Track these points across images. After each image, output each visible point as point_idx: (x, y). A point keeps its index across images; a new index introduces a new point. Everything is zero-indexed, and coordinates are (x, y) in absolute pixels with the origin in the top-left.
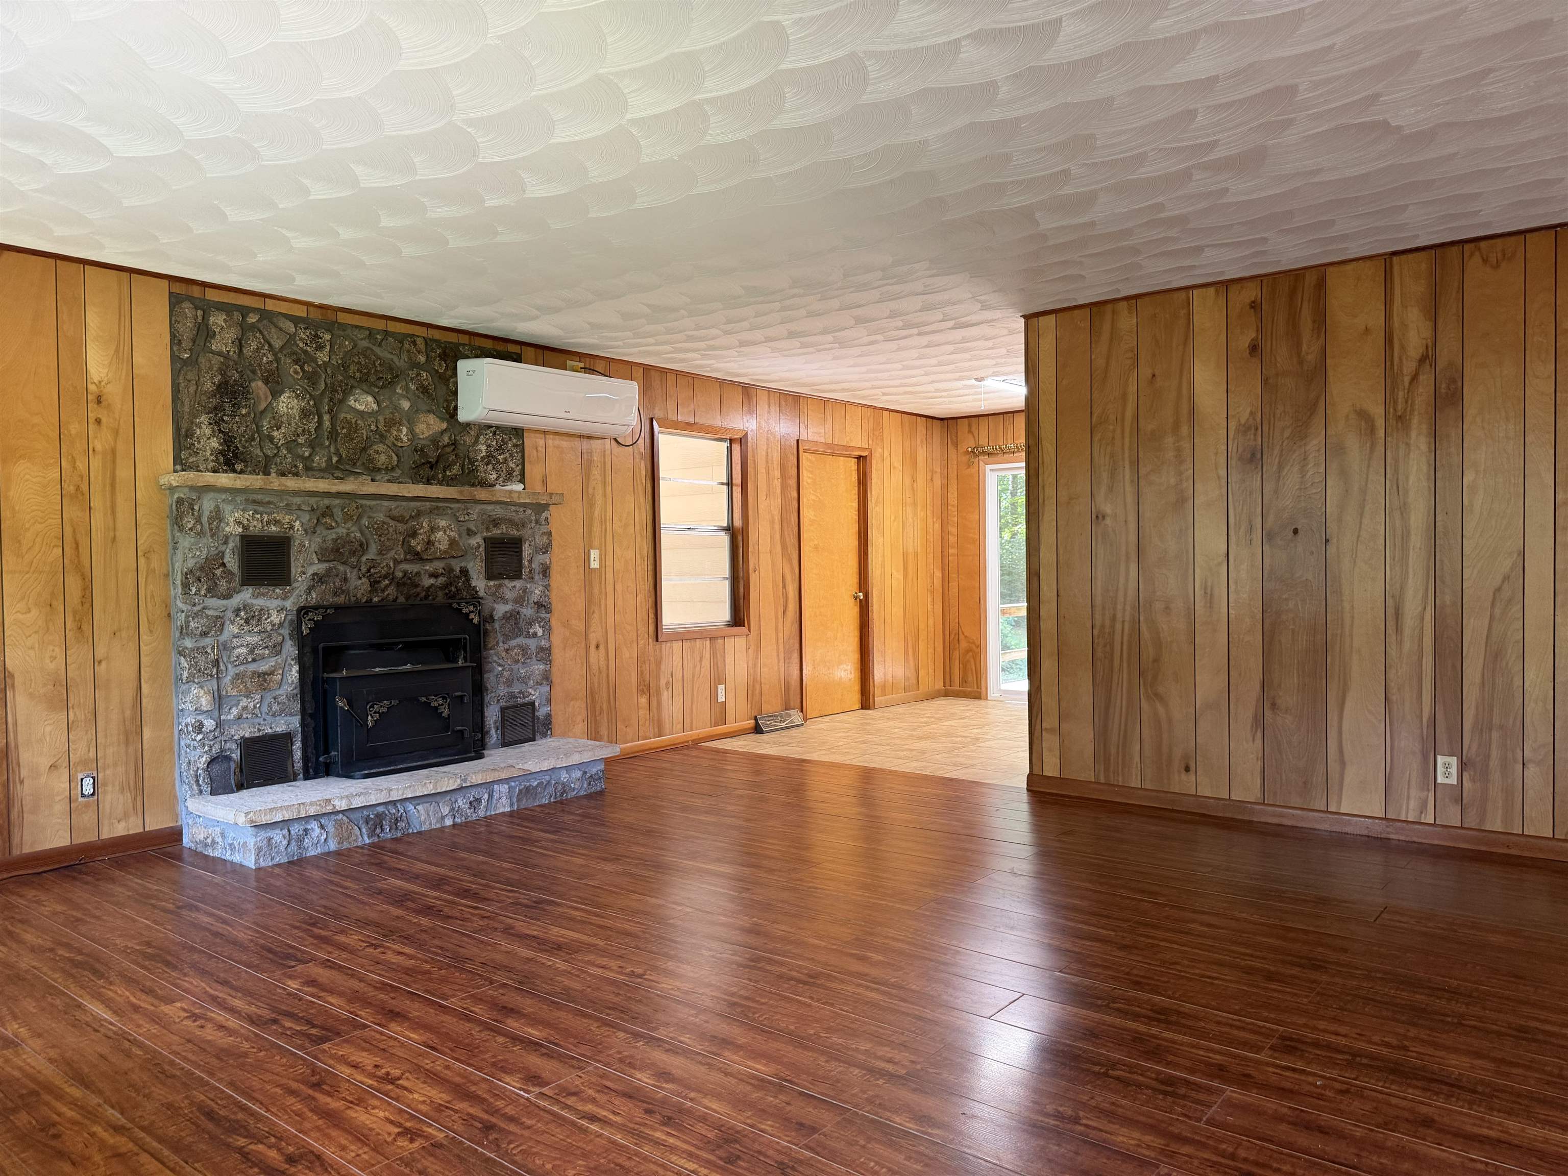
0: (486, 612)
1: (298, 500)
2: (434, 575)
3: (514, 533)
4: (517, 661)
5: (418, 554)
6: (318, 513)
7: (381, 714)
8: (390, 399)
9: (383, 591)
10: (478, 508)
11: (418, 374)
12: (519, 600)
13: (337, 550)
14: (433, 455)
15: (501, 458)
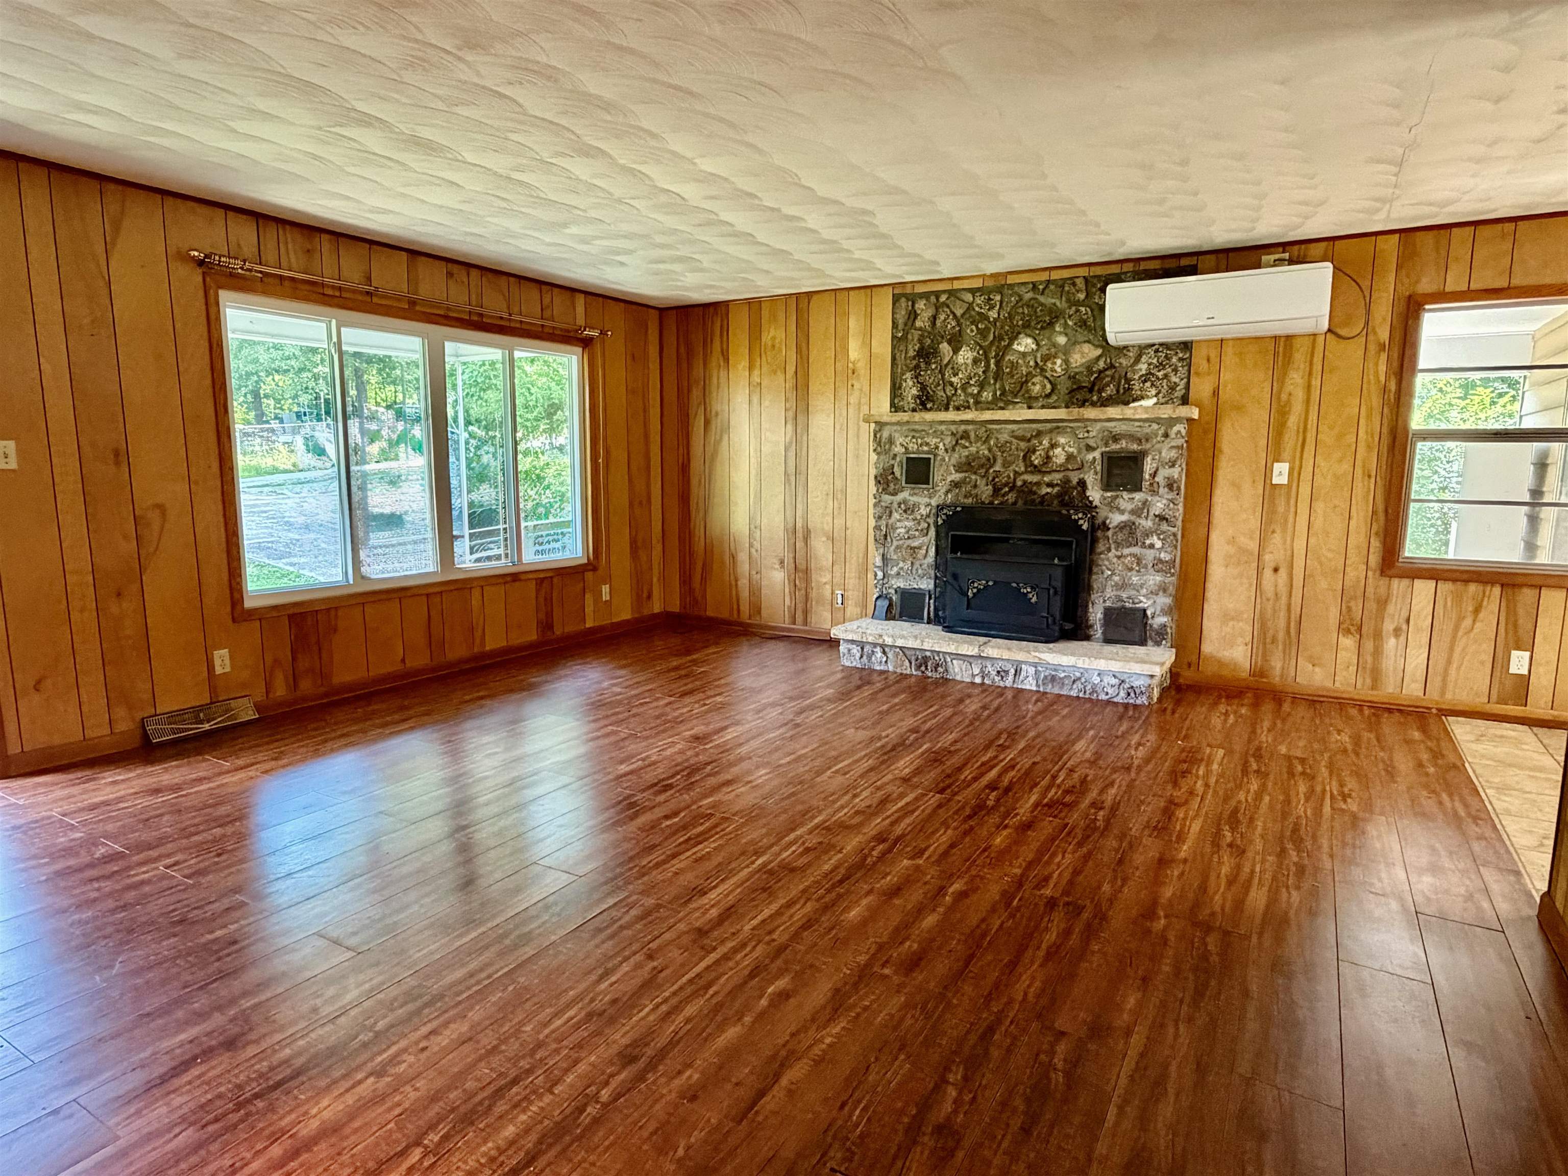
0: (1099, 521)
1: (943, 427)
2: (1050, 485)
3: (1135, 447)
4: (1131, 569)
5: (1036, 467)
6: (958, 436)
7: (979, 590)
8: (1049, 339)
9: (1003, 496)
10: (1099, 426)
11: (1077, 311)
12: (1136, 512)
13: (969, 464)
14: (1086, 383)
15: (1160, 374)
